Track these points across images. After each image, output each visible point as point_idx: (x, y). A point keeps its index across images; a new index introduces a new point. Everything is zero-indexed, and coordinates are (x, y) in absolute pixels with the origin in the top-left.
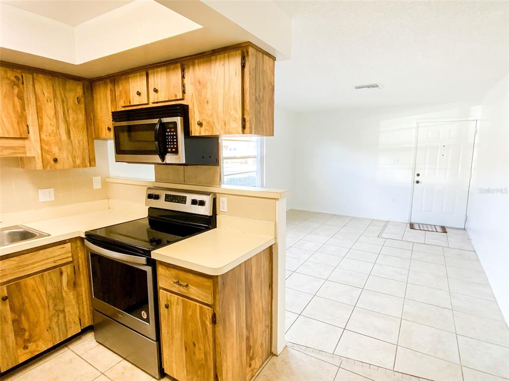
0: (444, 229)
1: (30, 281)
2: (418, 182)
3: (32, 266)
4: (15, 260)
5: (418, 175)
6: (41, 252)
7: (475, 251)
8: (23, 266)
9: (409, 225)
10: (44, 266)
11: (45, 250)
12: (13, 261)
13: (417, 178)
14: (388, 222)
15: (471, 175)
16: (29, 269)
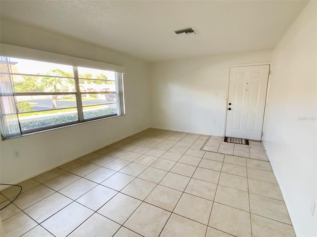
0: (247, 142)
2: (230, 109)
5: (230, 104)
7: (269, 162)
9: (224, 139)
13: (229, 107)
14: (210, 136)
15: (266, 103)
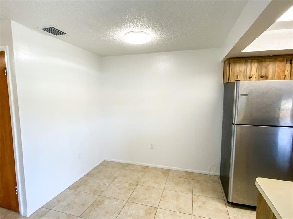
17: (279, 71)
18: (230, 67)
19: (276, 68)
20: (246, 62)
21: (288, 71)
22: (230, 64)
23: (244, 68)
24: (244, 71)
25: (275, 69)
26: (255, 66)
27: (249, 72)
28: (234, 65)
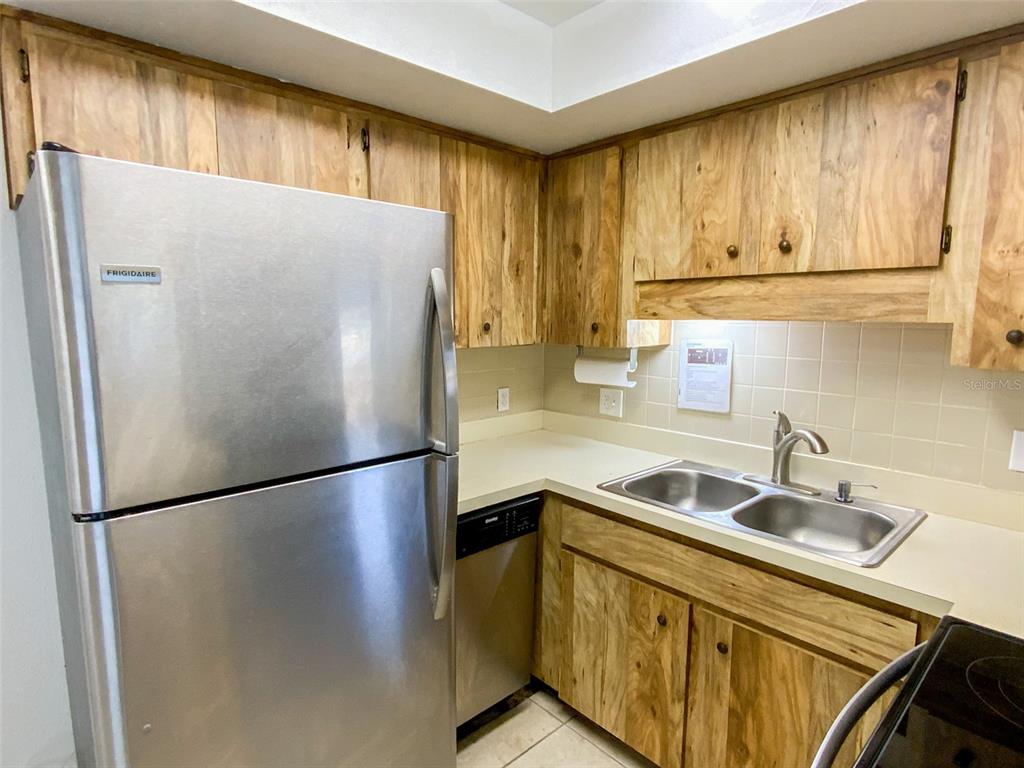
1: (781, 652)
3: (794, 618)
4: (761, 580)
6: (822, 597)
8: (774, 605)
10: (822, 639)
11: (832, 599)
12: (758, 579)
16: (785, 622)
17: (324, 171)
18: (26, 78)
19: (312, 156)
20: (144, 75)
21: (358, 180)
22: (23, 55)
23: (140, 113)
24: (142, 134)
25: (308, 157)
26: (203, 113)
27: (174, 145)
28: (61, 68)
